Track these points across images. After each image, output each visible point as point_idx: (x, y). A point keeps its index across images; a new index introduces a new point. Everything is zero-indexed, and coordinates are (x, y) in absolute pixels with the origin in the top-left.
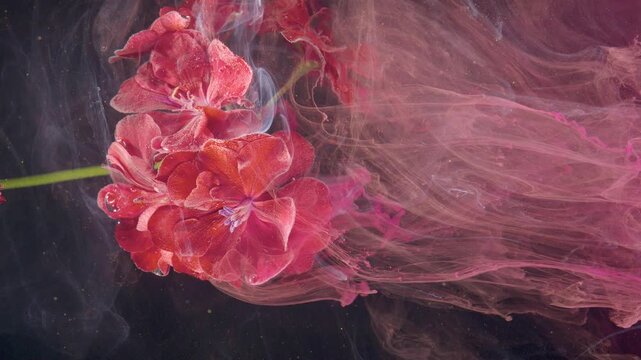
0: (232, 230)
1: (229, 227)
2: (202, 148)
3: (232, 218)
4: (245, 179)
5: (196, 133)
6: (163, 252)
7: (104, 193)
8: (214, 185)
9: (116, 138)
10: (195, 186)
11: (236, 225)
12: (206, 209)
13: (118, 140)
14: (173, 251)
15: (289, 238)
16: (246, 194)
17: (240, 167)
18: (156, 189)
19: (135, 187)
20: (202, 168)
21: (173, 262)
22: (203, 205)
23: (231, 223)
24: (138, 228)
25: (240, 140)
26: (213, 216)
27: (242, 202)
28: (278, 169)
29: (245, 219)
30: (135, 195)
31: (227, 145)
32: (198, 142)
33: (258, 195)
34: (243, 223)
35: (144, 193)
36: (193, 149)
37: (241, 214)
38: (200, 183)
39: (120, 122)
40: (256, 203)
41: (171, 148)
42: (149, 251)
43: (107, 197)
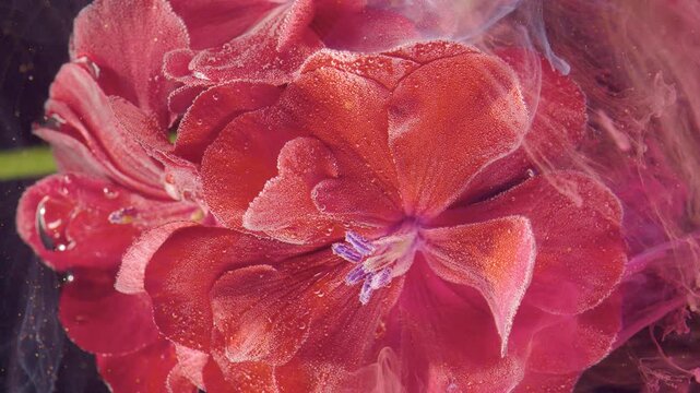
0: (364, 297)
1: (357, 289)
2: (297, 75)
3: (368, 266)
4: (406, 165)
5: (283, 39)
6: (182, 350)
7: (36, 199)
8: (324, 176)
9: (73, 54)
10: (275, 173)
11: (375, 284)
12: (299, 241)
13: (77, 57)
14: (205, 349)
15: (516, 320)
16: (406, 206)
17: (395, 131)
18: (171, 190)
19: (115, 184)
20: (295, 128)
21: (206, 380)
22: (293, 228)
23: (364, 277)
24: (119, 287)
25: (396, 55)
26: (315, 262)
27: (393, 228)
28: (494, 143)
29: (400, 271)
30: (116, 205)
31: (364, 69)
32: (287, 60)
33: (437, 211)
34: (396, 280)
35: (139, 201)
36: (274, 79)
37: (392, 256)
38: (288, 164)
39: (84, 12)
40: (431, 232)
41: (214, 76)
42: (147, 352)
43: (43, 211)
